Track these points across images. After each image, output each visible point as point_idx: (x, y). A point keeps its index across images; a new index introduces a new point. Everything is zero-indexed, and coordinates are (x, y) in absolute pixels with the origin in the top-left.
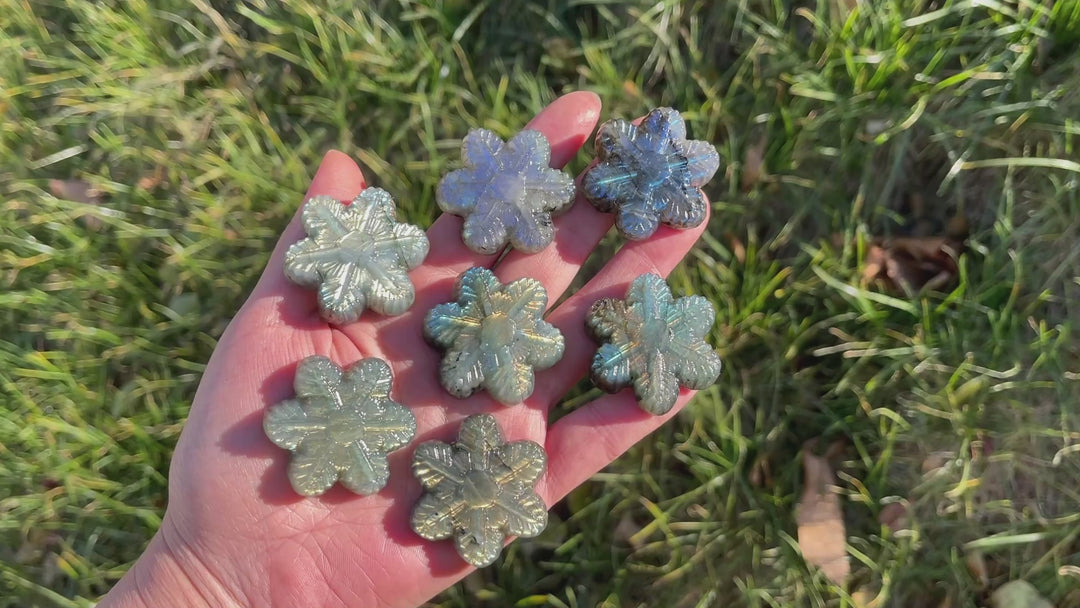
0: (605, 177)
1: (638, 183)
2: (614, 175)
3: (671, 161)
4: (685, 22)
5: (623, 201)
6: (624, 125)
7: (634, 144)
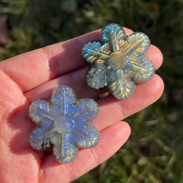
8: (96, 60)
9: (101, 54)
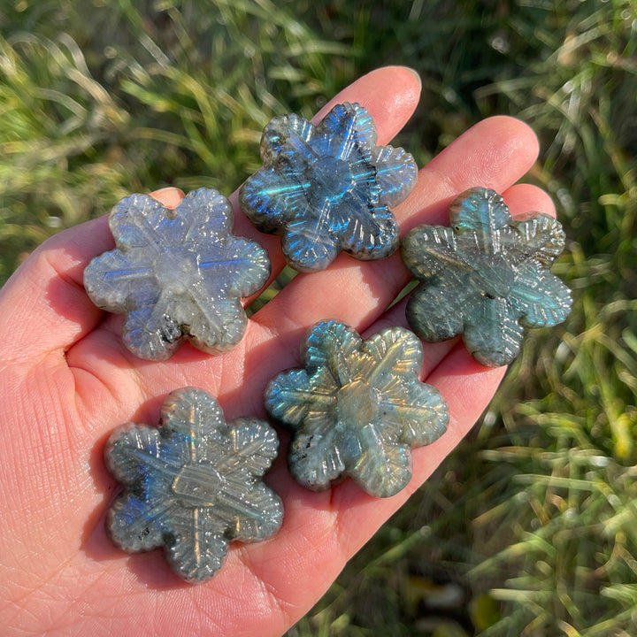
0: (267, 186)
1: (312, 197)
2: (281, 184)
3: (355, 171)
4: (594, 101)
5: (291, 219)
6: (296, 122)
7: (308, 147)
8: (305, 415)
9: (313, 397)
